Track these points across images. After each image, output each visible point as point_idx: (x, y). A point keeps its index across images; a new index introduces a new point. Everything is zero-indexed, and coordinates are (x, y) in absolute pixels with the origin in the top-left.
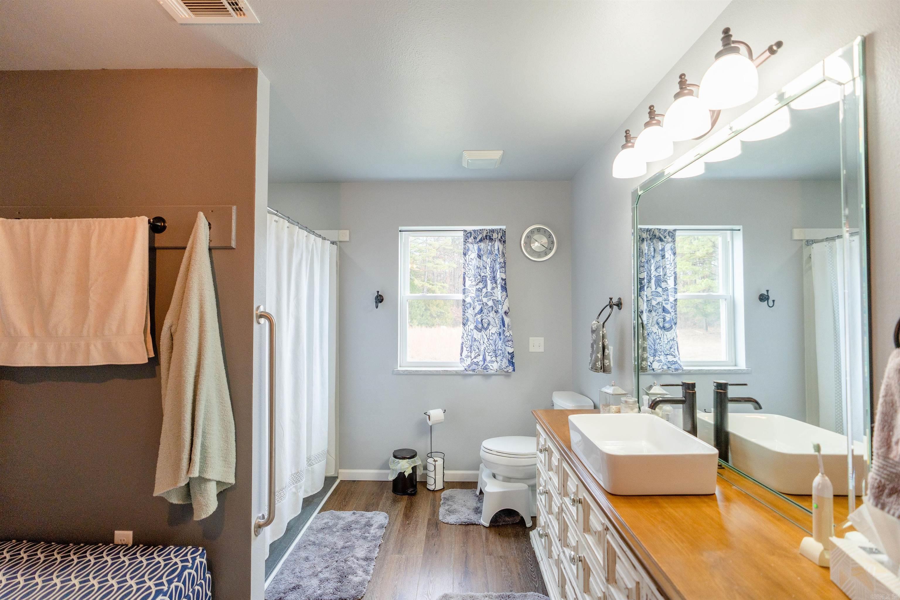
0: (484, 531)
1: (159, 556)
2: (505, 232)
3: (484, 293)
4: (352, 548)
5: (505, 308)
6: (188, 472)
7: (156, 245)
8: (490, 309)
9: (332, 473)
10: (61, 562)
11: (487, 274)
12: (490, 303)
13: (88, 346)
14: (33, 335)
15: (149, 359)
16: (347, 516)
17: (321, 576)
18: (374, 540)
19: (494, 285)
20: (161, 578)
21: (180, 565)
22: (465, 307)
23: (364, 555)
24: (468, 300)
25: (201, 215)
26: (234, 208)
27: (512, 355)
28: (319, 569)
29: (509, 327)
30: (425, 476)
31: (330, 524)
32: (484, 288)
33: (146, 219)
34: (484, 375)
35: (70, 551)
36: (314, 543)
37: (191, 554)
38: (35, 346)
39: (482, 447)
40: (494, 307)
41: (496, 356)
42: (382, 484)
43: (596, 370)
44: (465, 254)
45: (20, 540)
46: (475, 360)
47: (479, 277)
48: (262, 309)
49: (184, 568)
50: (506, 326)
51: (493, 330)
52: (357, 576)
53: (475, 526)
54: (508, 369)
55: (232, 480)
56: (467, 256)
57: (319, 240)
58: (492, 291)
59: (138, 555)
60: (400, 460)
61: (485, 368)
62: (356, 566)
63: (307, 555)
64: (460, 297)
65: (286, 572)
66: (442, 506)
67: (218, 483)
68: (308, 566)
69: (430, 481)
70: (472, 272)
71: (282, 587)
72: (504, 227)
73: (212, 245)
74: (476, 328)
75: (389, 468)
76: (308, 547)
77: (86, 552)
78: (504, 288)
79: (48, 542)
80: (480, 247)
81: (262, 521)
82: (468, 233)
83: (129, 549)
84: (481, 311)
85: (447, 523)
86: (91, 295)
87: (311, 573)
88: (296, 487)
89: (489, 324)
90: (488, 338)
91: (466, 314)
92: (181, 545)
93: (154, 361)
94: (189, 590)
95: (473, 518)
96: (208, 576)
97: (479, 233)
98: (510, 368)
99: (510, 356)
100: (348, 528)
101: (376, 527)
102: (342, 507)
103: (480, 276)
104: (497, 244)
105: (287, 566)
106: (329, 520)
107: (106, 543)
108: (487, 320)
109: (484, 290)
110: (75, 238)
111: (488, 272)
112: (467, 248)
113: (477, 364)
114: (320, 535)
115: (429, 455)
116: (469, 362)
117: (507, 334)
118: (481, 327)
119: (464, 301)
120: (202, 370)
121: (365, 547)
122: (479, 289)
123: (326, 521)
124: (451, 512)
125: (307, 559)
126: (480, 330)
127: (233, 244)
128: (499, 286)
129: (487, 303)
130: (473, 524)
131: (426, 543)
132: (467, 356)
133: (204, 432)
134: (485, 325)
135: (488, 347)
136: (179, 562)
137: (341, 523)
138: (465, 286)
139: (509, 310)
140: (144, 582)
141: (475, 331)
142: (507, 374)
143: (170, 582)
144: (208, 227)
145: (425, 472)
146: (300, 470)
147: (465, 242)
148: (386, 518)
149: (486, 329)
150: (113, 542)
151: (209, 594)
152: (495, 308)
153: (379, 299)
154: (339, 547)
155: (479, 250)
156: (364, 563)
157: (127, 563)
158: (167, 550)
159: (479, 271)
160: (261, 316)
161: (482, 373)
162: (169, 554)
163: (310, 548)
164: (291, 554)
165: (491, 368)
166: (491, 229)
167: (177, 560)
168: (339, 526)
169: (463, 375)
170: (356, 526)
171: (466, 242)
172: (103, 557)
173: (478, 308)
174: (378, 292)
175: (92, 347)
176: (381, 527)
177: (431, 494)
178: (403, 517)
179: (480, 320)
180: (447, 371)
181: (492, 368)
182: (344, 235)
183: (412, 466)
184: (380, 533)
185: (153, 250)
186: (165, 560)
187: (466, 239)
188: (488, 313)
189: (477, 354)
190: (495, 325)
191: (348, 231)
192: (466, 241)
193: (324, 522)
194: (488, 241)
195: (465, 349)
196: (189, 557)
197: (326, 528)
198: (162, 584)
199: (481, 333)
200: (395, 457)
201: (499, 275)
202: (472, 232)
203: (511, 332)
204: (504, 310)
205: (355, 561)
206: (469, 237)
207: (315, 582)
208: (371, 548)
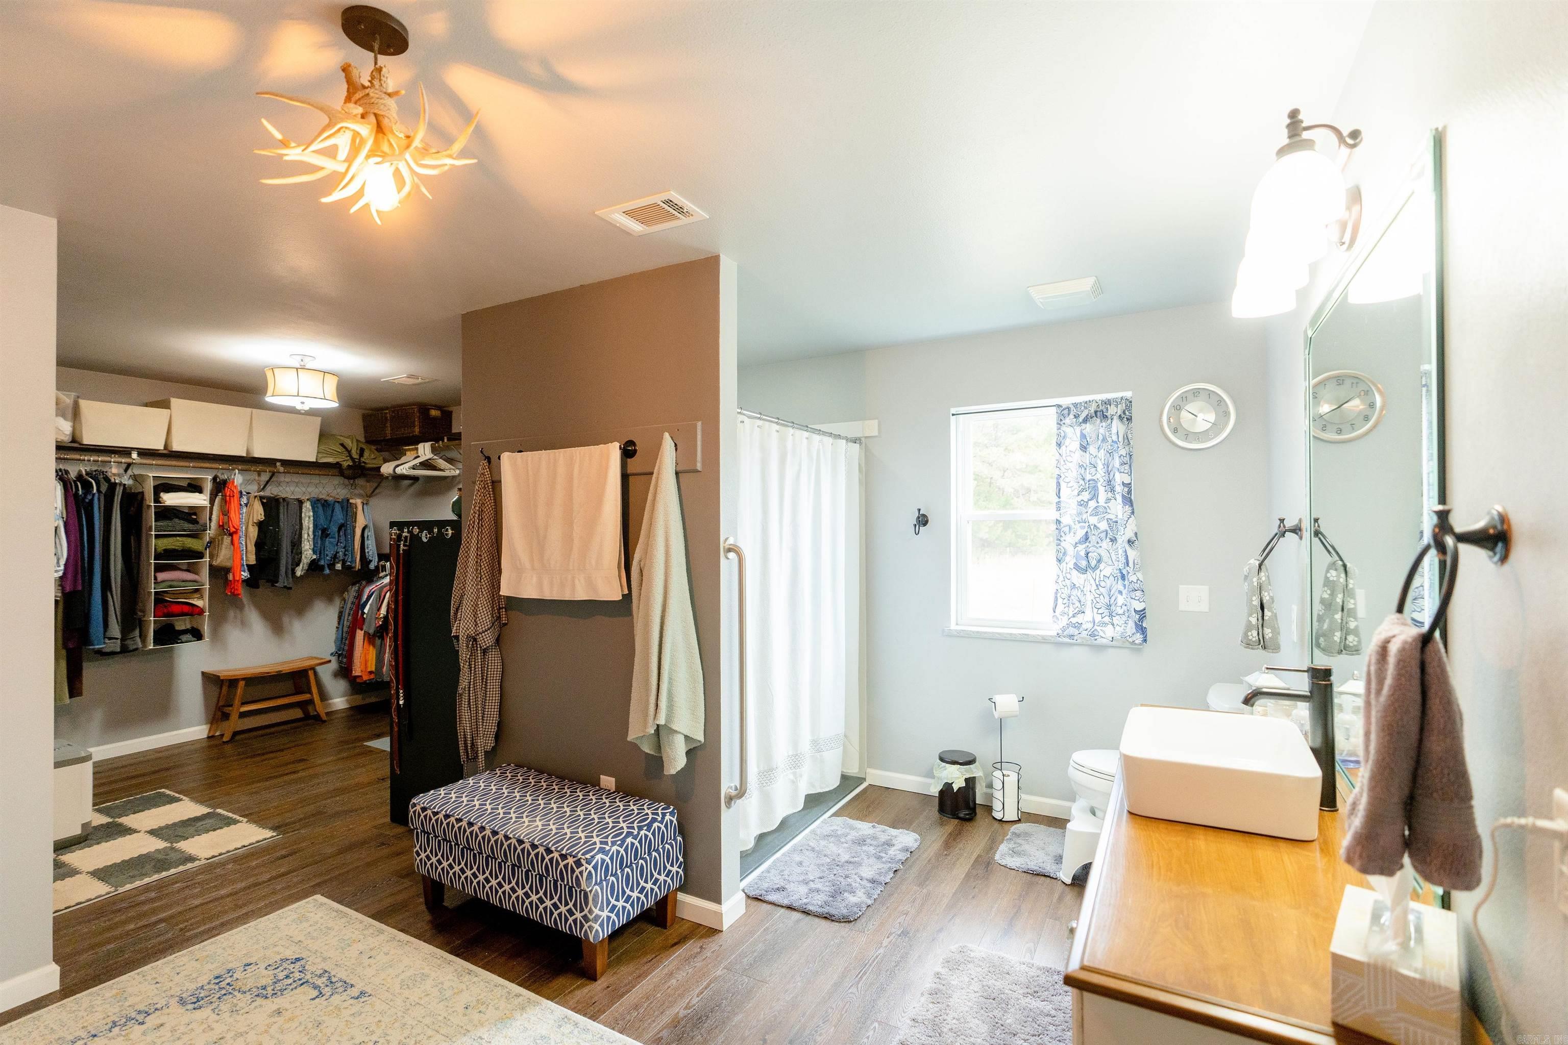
0: (1060, 887)
1: (634, 805)
2: (1131, 402)
3: (1092, 508)
4: (859, 864)
5: (1129, 534)
6: (655, 718)
7: (629, 472)
8: (1103, 535)
9: (853, 770)
10: (558, 792)
11: (1098, 476)
12: (1103, 526)
13: (573, 578)
14: (533, 569)
15: (623, 595)
16: (864, 828)
17: (812, 885)
18: (890, 862)
19: (1110, 495)
20: (633, 822)
21: (651, 816)
22: (1060, 533)
23: (872, 877)
24: (1066, 520)
25: (667, 435)
26: (699, 424)
27: (1142, 615)
28: (812, 878)
29: (1137, 566)
30: (990, 797)
31: (839, 833)
32: (1091, 500)
33: (617, 445)
34: (1092, 646)
35: (565, 785)
36: (813, 850)
37: (662, 809)
38: (535, 579)
39: (1071, 761)
40: (1109, 531)
41: (1111, 615)
42: (925, 798)
43: (1249, 645)
44: (1059, 445)
45: (530, 769)
46: (1074, 620)
47: (1082, 482)
48: (731, 541)
49: (654, 820)
50: (1131, 564)
51: (1107, 570)
52: (854, 896)
53: (1048, 879)
54: (1134, 638)
55: (700, 737)
56: (1063, 448)
57: (828, 440)
58: (1106, 505)
59: (617, 800)
60: (948, 765)
61: (1093, 635)
62: (857, 885)
63: (801, 859)
64: (1054, 515)
65: (773, 871)
66: (1005, 842)
67: (687, 737)
68: (800, 871)
69: (997, 806)
70: (1072, 475)
71: (765, 885)
72: (1128, 394)
73: (680, 469)
74: (1077, 567)
75: (933, 777)
76: (805, 851)
77: (576, 789)
78: (1128, 500)
79: (550, 775)
80: (1084, 432)
81: (733, 793)
82: (1064, 410)
83: (610, 794)
84: (1086, 538)
85: (1005, 866)
86: (575, 528)
87: (801, 879)
88: (794, 774)
89: (1099, 561)
90: (1098, 583)
91: (1062, 544)
92: (655, 799)
93: (627, 598)
94: (658, 846)
95: (1049, 868)
96: (679, 839)
97: (1083, 408)
98: (1138, 638)
99: (1137, 617)
100: (861, 842)
101: (898, 848)
102: (862, 816)
103: (1084, 479)
104: (1117, 426)
105: (775, 865)
106: (839, 828)
107: (594, 786)
108: (1095, 554)
109: (1092, 504)
110: (561, 470)
111: (1100, 475)
112: (1063, 434)
113: (1078, 626)
114: (823, 843)
115: (998, 766)
116: (1064, 621)
117: (1134, 578)
118: (1086, 567)
119: (1058, 522)
120: (667, 610)
121: (875, 867)
122: (1082, 502)
123: (835, 827)
124: (1014, 853)
125: (800, 864)
126: (1084, 571)
127: (699, 467)
128: (1119, 498)
129: (1097, 525)
130: (1045, 876)
131: (962, 883)
132: (1063, 614)
133: (670, 679)
134: (1093, 563)
135: (1097, 599)
136: (650, 814)
137: (853, 835)
138: (1059, 497)
139: (1136, 537)
140: (619, 822)
141: (1075, 572)
142: (1135, 648)
143: (640, 828)
144: (674, 449)
145: (989, 790)
146: (799, 752)
147: (1060, 423)
148: (916, 840)
149: (1094, 569)
150: (599, 785)
151: (681, 859)
152: (1110, 534)
153: (923, 520)
154: (843, 860)
155: (1083, 436)
156: (869, 885)
157: (608, 804)
158: (642, 802)
159: (1082, 472)
160: (729, 550)
161: (1089, 643)
162: (643, 805)
163: (807, 853)
164: (784, 855)
165: (1101, 634)
166: (1104, 399)
167: (649, 812)
168: (849, 837)
169: (1056, 643)
170: (872, 842)
171: (1061, 425)
172: (589, 795)
173: (1081, 533)
174: (919, 510)
175: (577, 582)
176: (906, 849)
177: (996, 825)
178: (941, 845)
179: (1083, 553)
180: (1027, 635)
181: (1103, 635)
182: (870, 428)
183: (965, 777)
184: (903, 856)
185: (625, 477)
186: (638, 809)
187: (1061, 420)
188: (1098, 543)
189: (1077, 609)
190: (1110, 563)
191: (876, 421)
192: (1062, 423)
193: (832, 828)
194: (1099, 420)
195: (1060, 601)
196: (660, 811)
197: (833, 836)
198: (633, 828)
199: (1085, 575)
200: (942, 759)
201: (1119, 478)
202: (1072, 406)
203: (1140, 575)
204: (1126, 538)
205: (858, 880)
206: (1066, 415)
207: (803, 890)
208: (882, 870)
